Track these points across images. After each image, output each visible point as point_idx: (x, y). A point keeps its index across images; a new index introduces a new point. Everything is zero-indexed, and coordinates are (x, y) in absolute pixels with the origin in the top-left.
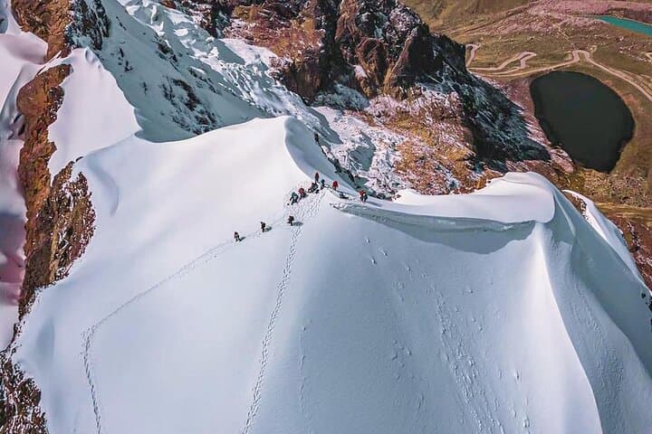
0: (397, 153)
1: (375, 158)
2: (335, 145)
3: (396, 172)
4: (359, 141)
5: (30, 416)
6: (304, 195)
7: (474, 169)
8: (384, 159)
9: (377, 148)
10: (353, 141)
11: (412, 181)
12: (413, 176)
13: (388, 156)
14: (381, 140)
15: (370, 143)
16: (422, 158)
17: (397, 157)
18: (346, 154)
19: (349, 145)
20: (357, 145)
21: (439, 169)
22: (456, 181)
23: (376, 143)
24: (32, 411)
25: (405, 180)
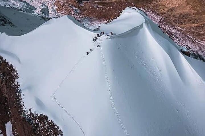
0: (55, 6)
1: (49, 10)
2: (35, 10)
3: (58, 12)
4: (42, 6)
5: (46, 123)
6: (97, 38)
7: (80, 3)
8: (52, 9)
9: (48, 7)
10: (40, 7)
11: (64, 13)
12: (63, 12)
13: (53, 8)
14: (48, 4)
15: (45, 6)
16: (63, 5)
17: (56, 7)
18: (40, 12)
19: (39, 9)
20: (42, 8)
21: (70, 7)
22: (76, 8)
23: (47, 5)
24: (46, 122)
25: (61, 14)
